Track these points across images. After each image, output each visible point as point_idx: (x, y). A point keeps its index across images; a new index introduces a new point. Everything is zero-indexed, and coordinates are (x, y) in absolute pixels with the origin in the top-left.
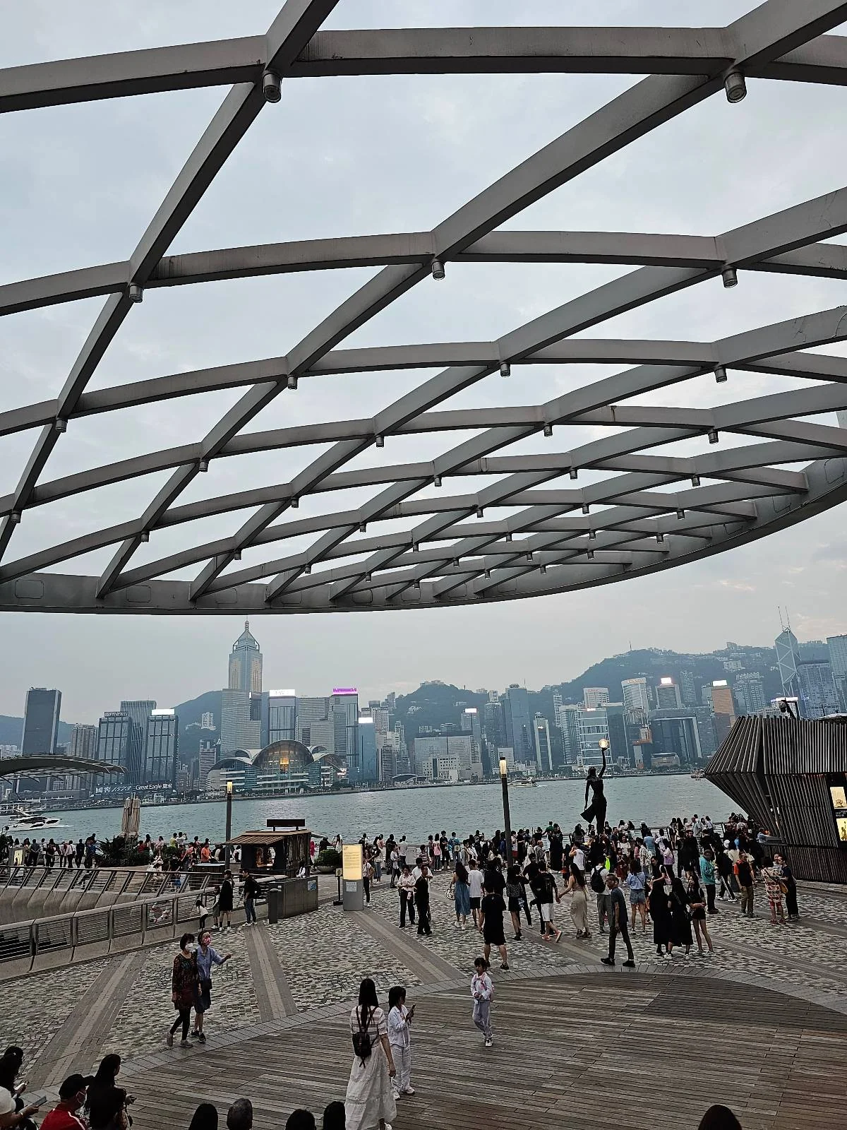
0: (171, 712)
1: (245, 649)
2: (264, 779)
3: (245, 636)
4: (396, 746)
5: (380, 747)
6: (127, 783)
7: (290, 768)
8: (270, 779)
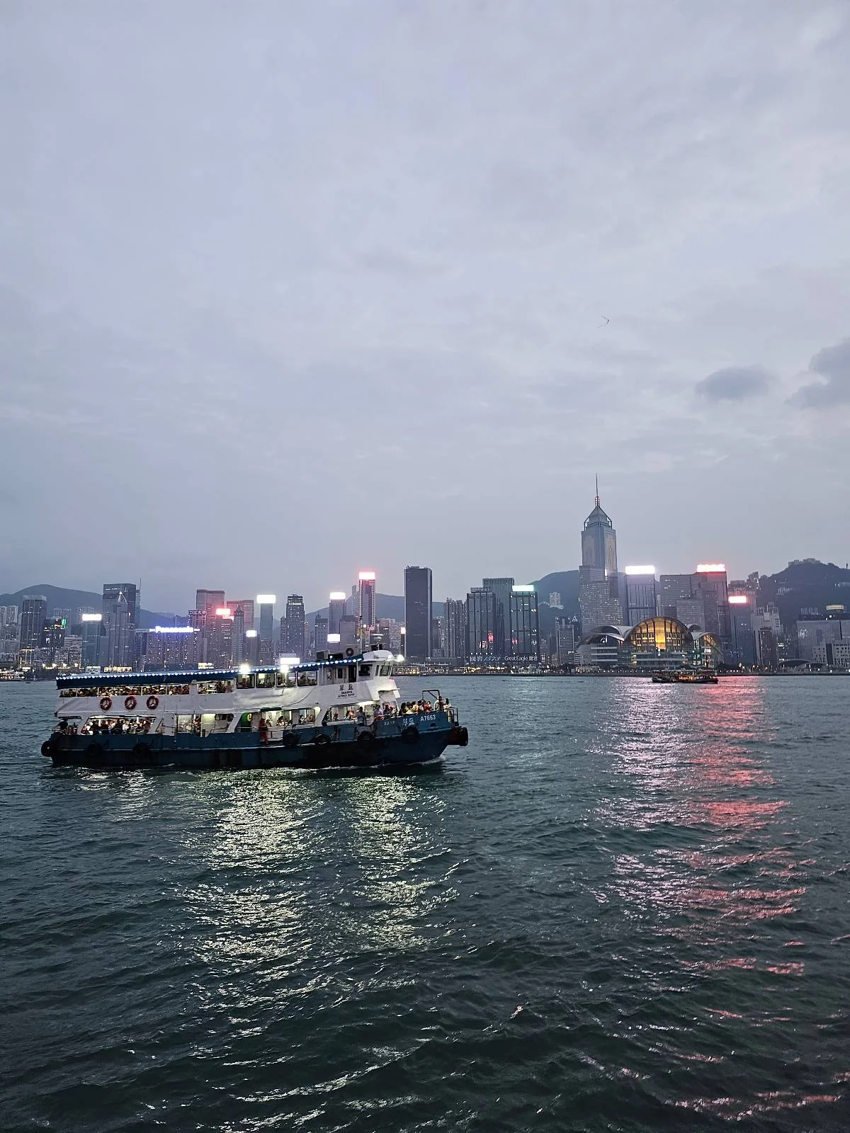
0: (531, 589)
1: (598, 525)
2: (638, 656)
3: (596, 513)
4: (777, 629)
5: (757, 629)
6: (496, 654)
7: (667, 647)
8: (645, 656)
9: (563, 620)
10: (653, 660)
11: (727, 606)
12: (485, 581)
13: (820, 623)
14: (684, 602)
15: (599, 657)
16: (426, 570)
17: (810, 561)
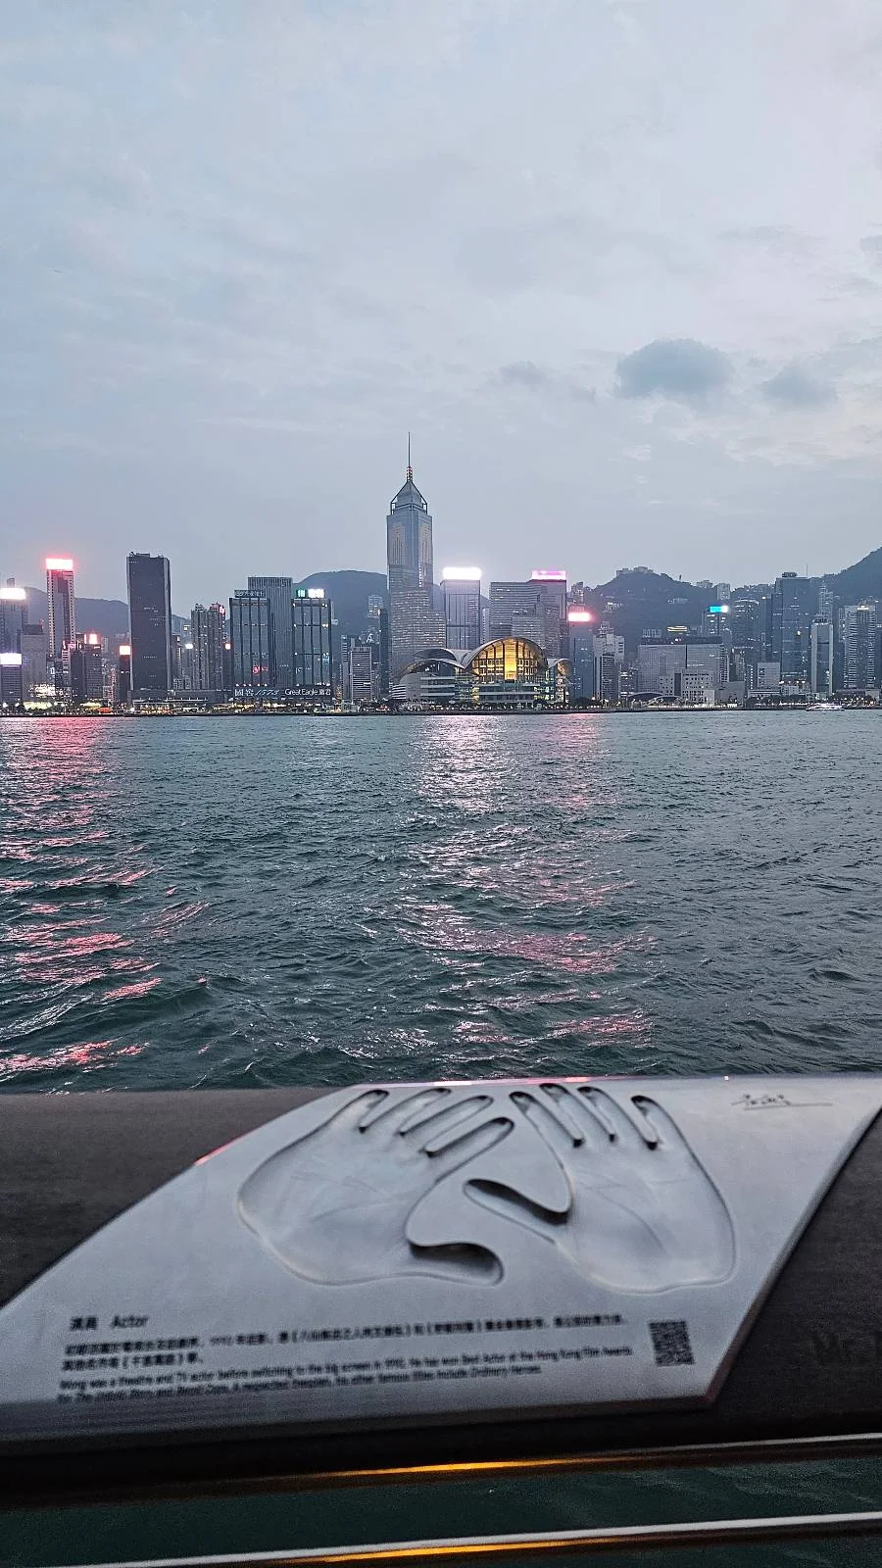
1: (408, 507)
2: (482, 689)
3: (406, 490)
4: (620, 656)
5: (598, 655)
6: (272, 685)
7: (518, 676)
8: (491, 689)
9: (353, 640)
10: (500, 693)
11: (566, 626)
12: (252, 581)
13: (665, 648)
14: (519, 618)
15: (430, 690)
16: (161, 559)
17: (641, 570)
